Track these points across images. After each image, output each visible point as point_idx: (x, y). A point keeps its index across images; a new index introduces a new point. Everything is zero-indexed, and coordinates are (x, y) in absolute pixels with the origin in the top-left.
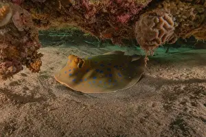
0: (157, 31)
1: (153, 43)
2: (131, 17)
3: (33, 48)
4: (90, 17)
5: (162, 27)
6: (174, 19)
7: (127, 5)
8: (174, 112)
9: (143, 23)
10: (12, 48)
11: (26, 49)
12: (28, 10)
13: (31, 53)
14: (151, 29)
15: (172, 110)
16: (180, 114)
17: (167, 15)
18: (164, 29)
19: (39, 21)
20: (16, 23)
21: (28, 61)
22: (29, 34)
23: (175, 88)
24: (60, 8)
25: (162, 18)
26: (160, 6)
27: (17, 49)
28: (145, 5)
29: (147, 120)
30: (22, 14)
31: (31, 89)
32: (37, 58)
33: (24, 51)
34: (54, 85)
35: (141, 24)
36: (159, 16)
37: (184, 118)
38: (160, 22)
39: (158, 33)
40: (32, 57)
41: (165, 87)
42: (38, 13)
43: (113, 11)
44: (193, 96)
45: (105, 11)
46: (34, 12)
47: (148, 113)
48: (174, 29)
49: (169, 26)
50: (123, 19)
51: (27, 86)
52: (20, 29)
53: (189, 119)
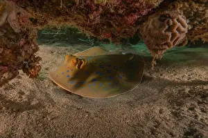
0: (170, 34)
1: (164, 47)
2: (138, 19)
3: (30, 51)
4: (95, 18)
5: (175, 30)
6: (188, 21)
7: (138, 5)
8: (185, 121)
9: (153, 24)
10: (8, 52)
11: (23, 52)
12: (25, 8)
13: (28, 57)
14: (163, 32)
15: (182, 118)
16: (192, 122)
17: (180, 17)
18: (177, 32)
19: (36, 20)
20: (12, 24)
21: (25, 65)
22: (27, 36)
23: (179, 91)
24: (61, 7)
25: (175, 20)
26: (171, 7)
27: (13, 53)
28: (156, 5)
29: (158, 130)
30: (19, 14)
31: (27, 93)
32: (35, 61)
33: (21, 55)
34: (51, 88)
35: (150, 26)
36: (172, 19)
37: (197, 127)
38: (174, 24)
39: (170, 37)
40: (29, 61)
41: (168, 89)
42: (36, 11)
43: (121, 12)
44: (201, 100)
45: (112, 11)
46: (31, 11)
47: (157, 122)
48: (186, 32)
49: (182, 29)
50: (130, 19)
51: (23, 90)
52: (16, 31)
53: (202, 128)
